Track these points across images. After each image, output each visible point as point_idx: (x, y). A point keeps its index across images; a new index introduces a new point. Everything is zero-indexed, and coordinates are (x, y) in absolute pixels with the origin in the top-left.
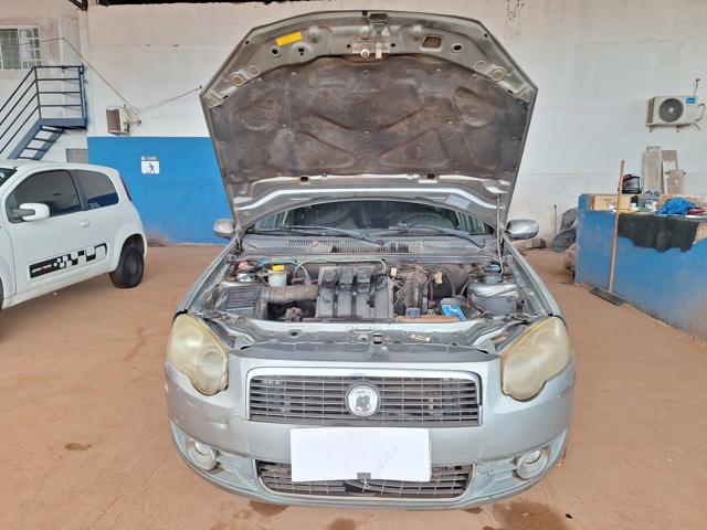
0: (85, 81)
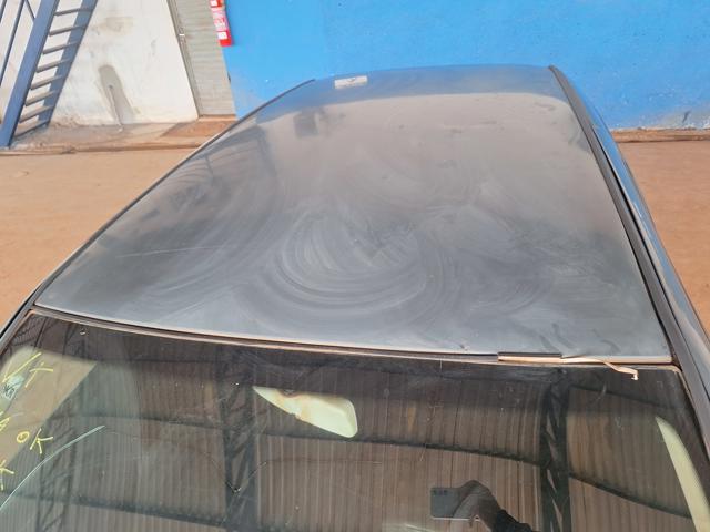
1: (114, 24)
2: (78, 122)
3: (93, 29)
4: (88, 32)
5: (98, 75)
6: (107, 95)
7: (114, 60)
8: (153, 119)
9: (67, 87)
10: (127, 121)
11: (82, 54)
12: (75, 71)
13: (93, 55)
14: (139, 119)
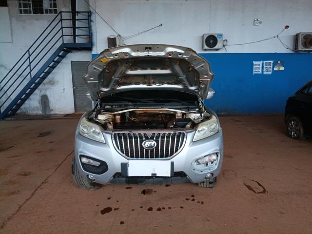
0: (91, 21)
1: (52, 83)
2: (27, 114)
3: (43, 84)
4: (41, 85)
5: (41, 98)
6: (42, 105)
7: (48, 93)
8: (57, 113)
9: (27, 102)
10: (48, 113)
11: (37, 91)
12: (32, 97)
13: (40, 92)
14: (52, 113)
